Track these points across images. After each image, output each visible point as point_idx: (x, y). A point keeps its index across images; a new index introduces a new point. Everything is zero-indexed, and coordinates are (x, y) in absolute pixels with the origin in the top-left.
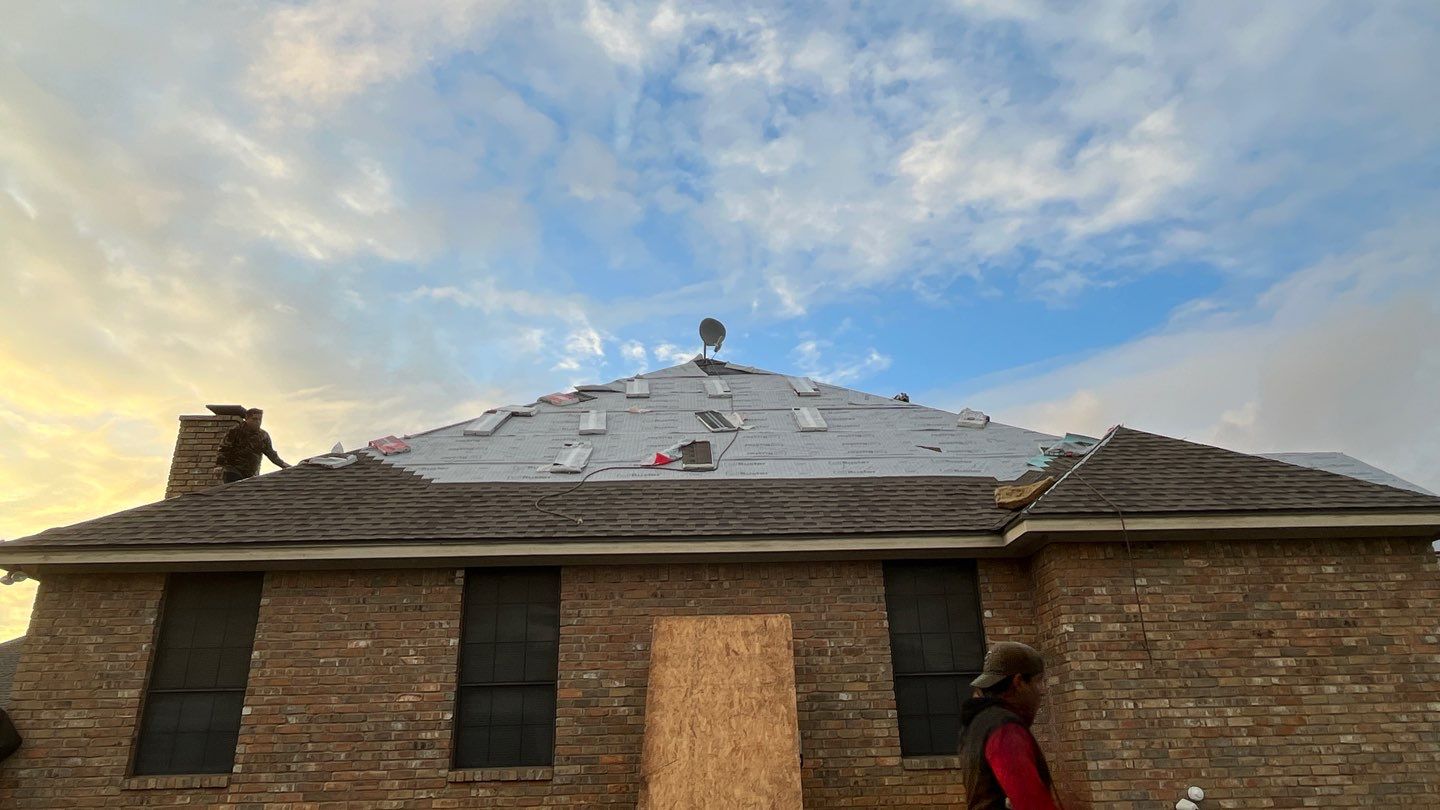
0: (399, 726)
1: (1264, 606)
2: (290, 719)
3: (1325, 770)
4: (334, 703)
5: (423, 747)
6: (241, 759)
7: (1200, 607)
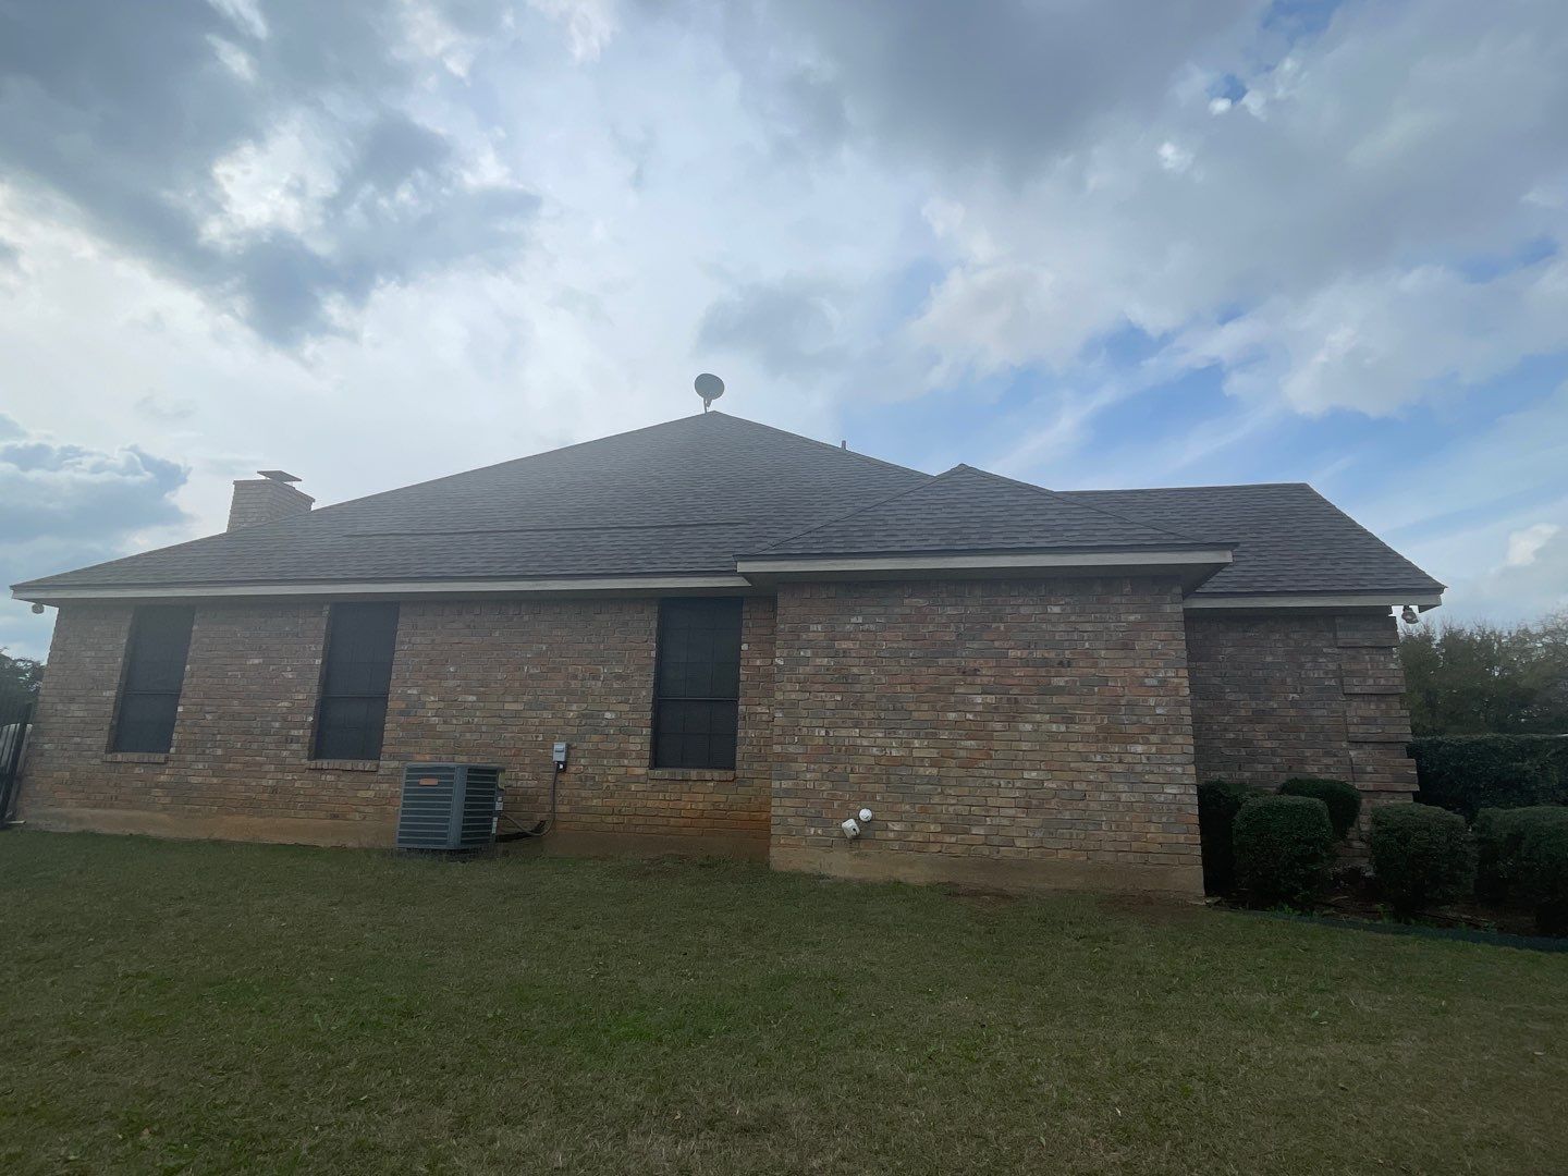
0: (277, 725)
1: (976, 645)
2: (207, 716)
3: (999, 802)
4: (236, 705)
5: (291, 742)
6: (175, 744)
7: (910, 644)
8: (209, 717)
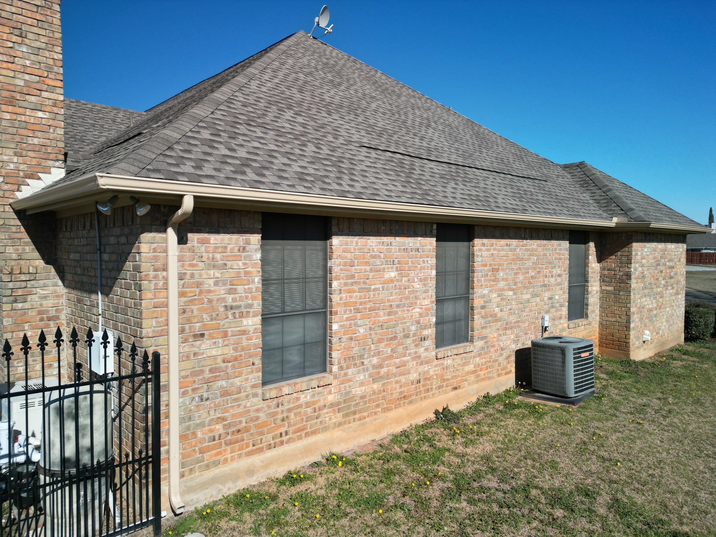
5: (424, 339)
8: (362, 330)
